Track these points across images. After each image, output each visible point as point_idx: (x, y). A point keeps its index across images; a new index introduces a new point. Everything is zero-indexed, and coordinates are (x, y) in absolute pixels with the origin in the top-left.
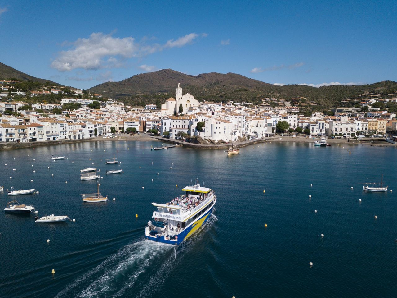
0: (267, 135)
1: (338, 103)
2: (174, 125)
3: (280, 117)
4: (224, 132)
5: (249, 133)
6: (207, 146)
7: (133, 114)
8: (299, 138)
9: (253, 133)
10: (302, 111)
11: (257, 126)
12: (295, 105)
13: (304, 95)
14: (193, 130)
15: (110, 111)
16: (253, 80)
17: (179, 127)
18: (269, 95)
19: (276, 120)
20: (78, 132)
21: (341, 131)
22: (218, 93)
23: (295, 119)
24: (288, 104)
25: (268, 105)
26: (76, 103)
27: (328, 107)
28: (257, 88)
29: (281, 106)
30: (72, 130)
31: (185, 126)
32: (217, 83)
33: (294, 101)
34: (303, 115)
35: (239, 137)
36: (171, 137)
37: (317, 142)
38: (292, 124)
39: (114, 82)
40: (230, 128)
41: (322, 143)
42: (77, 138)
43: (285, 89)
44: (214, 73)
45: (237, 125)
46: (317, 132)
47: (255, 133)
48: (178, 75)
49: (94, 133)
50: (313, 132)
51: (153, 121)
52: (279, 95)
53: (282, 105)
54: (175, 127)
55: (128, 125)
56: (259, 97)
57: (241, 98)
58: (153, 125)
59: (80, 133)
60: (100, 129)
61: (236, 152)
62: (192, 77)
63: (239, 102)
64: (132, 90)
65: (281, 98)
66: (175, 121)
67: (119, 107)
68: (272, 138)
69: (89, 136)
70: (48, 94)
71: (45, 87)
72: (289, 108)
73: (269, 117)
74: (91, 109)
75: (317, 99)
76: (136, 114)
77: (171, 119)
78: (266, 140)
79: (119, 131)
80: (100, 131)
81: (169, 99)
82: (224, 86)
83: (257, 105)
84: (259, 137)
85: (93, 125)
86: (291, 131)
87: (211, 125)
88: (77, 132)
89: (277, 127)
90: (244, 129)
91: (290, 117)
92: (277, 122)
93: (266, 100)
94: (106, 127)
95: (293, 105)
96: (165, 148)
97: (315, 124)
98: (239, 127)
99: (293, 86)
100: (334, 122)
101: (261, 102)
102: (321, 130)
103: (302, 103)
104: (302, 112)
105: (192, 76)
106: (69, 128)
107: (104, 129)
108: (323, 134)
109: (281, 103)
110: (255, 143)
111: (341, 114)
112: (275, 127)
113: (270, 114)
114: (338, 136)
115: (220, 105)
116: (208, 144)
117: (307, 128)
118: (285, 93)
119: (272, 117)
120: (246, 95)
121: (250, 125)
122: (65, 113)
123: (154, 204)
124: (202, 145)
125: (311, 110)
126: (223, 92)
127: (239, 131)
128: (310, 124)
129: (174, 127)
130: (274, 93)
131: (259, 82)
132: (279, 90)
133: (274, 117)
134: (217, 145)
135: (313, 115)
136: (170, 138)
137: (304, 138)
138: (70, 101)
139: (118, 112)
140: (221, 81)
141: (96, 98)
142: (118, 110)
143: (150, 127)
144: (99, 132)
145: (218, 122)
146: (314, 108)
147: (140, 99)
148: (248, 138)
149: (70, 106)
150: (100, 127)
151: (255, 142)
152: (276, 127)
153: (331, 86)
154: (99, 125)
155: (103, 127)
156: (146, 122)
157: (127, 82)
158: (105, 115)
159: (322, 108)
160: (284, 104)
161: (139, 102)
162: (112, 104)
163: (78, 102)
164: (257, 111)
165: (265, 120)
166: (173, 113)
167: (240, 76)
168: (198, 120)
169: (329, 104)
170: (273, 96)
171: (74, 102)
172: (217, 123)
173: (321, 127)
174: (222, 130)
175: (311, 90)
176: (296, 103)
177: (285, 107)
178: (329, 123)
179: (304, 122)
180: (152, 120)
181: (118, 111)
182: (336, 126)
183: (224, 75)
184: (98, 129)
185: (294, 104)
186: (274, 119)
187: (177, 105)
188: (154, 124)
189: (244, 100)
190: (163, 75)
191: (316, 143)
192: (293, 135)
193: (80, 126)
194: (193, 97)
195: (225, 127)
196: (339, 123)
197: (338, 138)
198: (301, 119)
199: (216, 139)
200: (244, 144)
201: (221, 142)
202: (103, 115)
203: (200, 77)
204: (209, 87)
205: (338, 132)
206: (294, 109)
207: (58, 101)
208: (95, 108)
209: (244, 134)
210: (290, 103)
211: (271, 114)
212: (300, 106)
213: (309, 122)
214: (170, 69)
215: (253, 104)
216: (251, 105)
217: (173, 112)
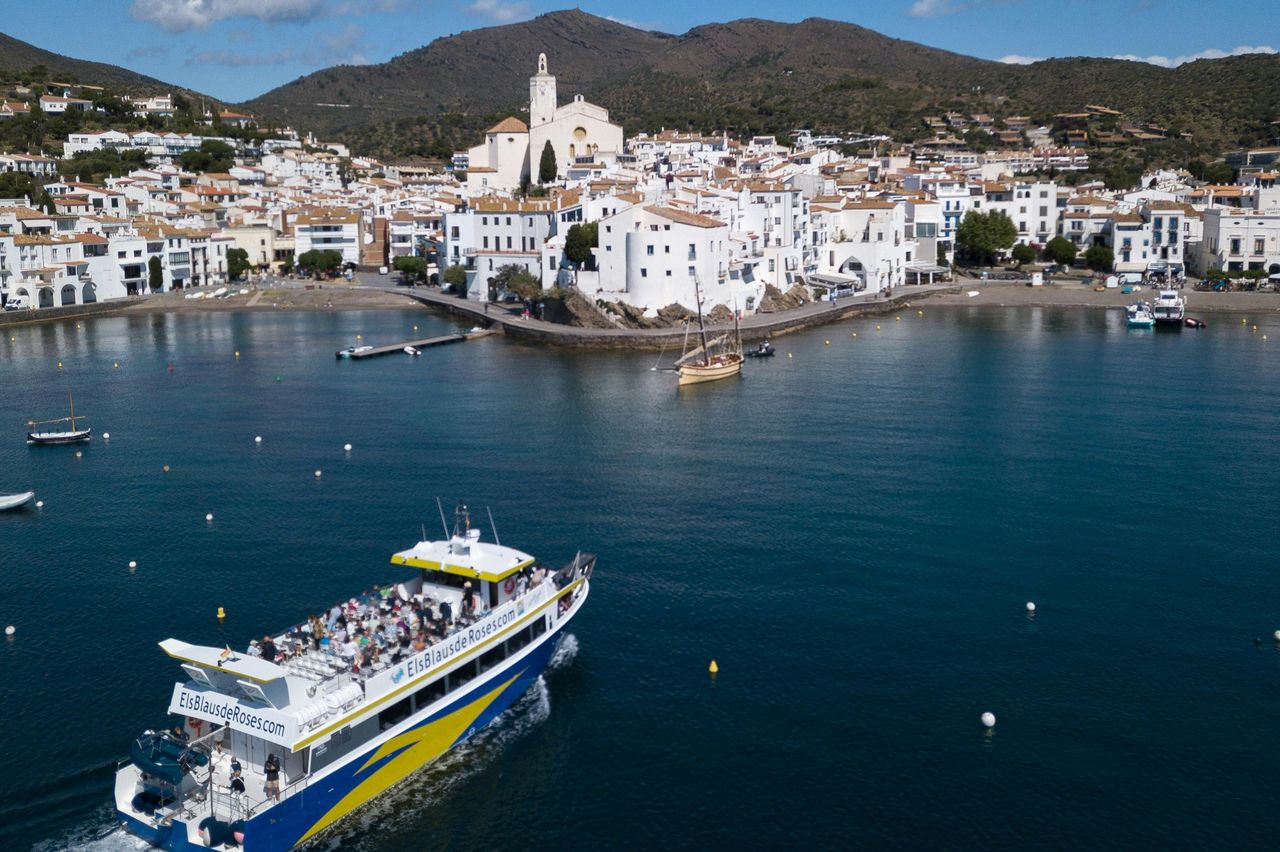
0: (912, 278)
1: (1257, 130)
2: (486, 239)
3: (975, 192)
4: (688, 270)
5: (825, 270)
6: (605, 337)
7: (373, 190)
8: (1057, 287)
9: (846, 269)
10: (1101, 165)
11: (866, 238)
12: (1071, 139)
13: (1112, 100)
14: (553, 259)
15: (277, 178)
16: (909, 44)
17: (510, 246)
18: (963, 100)
19: (957, 207)
20: (61, 275)
21: (1260, 252)
22: (760, 97)
23: (1044, 202)
24: (1041, 136)
25: (957, 141)
26: (128, 149)
27: (1213, 145)
28: (918, 75)
29: (1013, 146)
30: (36, 268)
31: (532, 240)
32: (760, 59)
33: (1067, 123)
34: (1102, 184)
35: (771, 291)
36: (472, 289)
37: (1140, 309)
38: (1033, 222)
39: (359, 67)
40: (717, 249)
41: (1164, 315)
42: (58, 302)
43: (1033, 77)
44: (752, 21)
45: (760, 233)
46: (1145, 261)
47: (856, 266)
48: (610, 32)
49: (146, 275)
50: (1126, 258)
51: (419, 221)
52: (1007, 103)
53: (1015, 143)
54: (492, 245)
55: (315, 240)
56: (922, 111)
57: (845, 116)
58: (420, 237)
59: (74, 280)
60: (177, 258)
61: (720, 370)
62: (664, 40)
63: (837, 135)
64: (427, 96)
65: (1012, 114)
66: (491, 218)
67: (316, 165)
68: (934, 292)
69: (125, 290)
70: (19, 114)
71: (25, 85)
72: (1046, 155)
73: (924, 194)
74: (189, 175)
75: (1167, 112)
76: (383, 192)
77: (476, 213)
78: (906, 298)
79: (275, 266)
80: (174, 267)
81: (502, 123)
82: (787, 69)
83: (911, 145)
84: (874, 287)
85: (142, 245)
86: (1025, 255)
87: (628, 235)
88: (57, 273)
89: (960, 237)
90: (799, 253)
91: (1024, 191)
92: (962, 218)
93: (948, 122)
94: (208, 251)
95: (1062, 141)
96: (409, 349)
97: (1138, 224)
98: (772, 242)
99: (1070, 62)
100: (1225, 209)
101: (929, 130)
102: (1165, 252)
103: (1099, 133)
104: (1100, 171)
105: (662, 36)
106: (23, 258)
107: (199, 257)
108: (1170, 270)
109: (1013, 135)
110: (845, 316)
111: (1265, 176)
112: (952, 237)
113: (930, 182)
114: (1243, 280)
115: (717, 147)
116: (612, 327)
117: (1102, 240)
118: (1036, 94)
119: (937, 195)
120: (867, 103)
121: (829, 230)
122: (56, 189)
123: (173, 647)
124: (587, 331)
125: (1141, 161)
126: (778, 93)
127: (772, 261)
128: (1116, 225)
129: (486, 245)
130: (983, 93)
131: (932, 54)
132: (1011, 80)
133: (948, 194)
134: (653, 332)
135: (1146, 181)
136: (469, 295)
137: (1083, 287)
138: (104, 141)
139: (304, 183)
140: (777, 50)
141: (225, 126)
142: (306, 177)
143: (407, 245)
144: (174, 273)
145: (661, 222)
146: (1155, 151)
147: (431, 129)
148: (818, 296)
149: (99, 161)
150: (175, 249)
151: (845, 310)
152: (957, 239)
153: (1230, 60)
154: (175, 242)
155: (194, 250)
156: (391, 226)
157: (410, 65)
158: (246, 195)
159: (1186, 152)
160: (1026, 139)
161: (427, 142)
162: (286, 152)
163: (137, 144)
164: (875, 169)
165: (900, 209)
166: (516, 184)
167: (856, 31)
168: (580, 212)
169: (1218, 135)
170: (979, 104)
171: (122, 144)
172: (655, 228)
173: (1165, 237)
174: (679, 260)
175: (1143, 76)
176: (1077, 131)
177: (1028, 151)
178: (1202, 216)
179: (1086, 215)
180: (416, 215)
181: (305, 181)
182: (1237, 232)
183: (790, 28)
184: (165, 261)
185: (1065, 135)
186: (948, 203)
187: (531, 150)
188: (423, 231)
189: (858, 126)
190: (550, 34)
191: (1133, 314)
192: (1031, 276)
193: (79, 247)
194: (602, 114)
195: (693, 246)
196: (1247, 218)
197: (1241, 287)
198: (1073, 202)
199: (651, 300)
200: (787, 325)
201: (674, 314)
202: (236, 197)
203: (696, 40)
204: (730, 75)
205: (1246, 258)
206: (1065, 156)
207: (53, 144)
208: (209, 168)
209: (800, 272)
210: (1051, 135)
211: (934, 182)
212: (1092, 143)
213: (1110, 212)
214: (578, 10)
215: (895, 141)
216: (886, 142)
217: (519, 180)
